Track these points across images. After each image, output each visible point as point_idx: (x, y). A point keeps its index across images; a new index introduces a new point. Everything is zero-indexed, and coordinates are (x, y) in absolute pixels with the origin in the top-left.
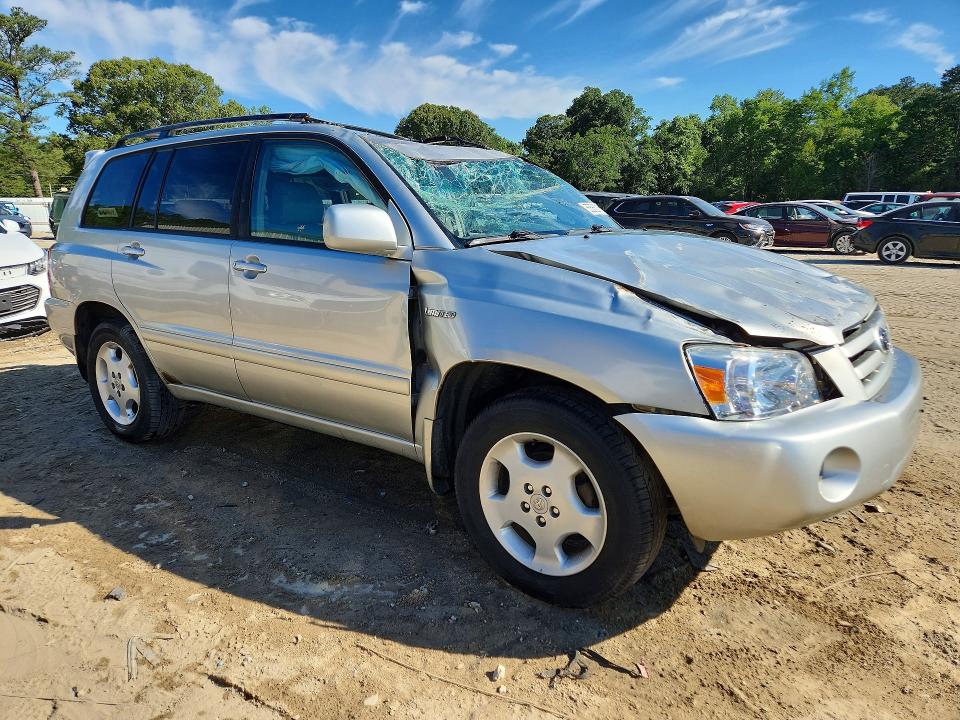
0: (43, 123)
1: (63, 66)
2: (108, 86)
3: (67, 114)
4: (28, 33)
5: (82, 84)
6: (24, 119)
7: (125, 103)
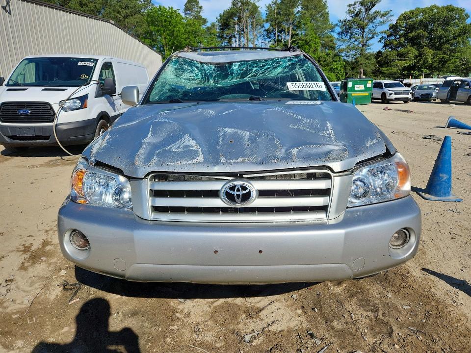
0: (371, 47)
1: (385, 18)
2: (405, 24)
3: (383, 41)
4: (373, 6)
5: (393, 25)
6: (363, 46)
7: (411, 32)
